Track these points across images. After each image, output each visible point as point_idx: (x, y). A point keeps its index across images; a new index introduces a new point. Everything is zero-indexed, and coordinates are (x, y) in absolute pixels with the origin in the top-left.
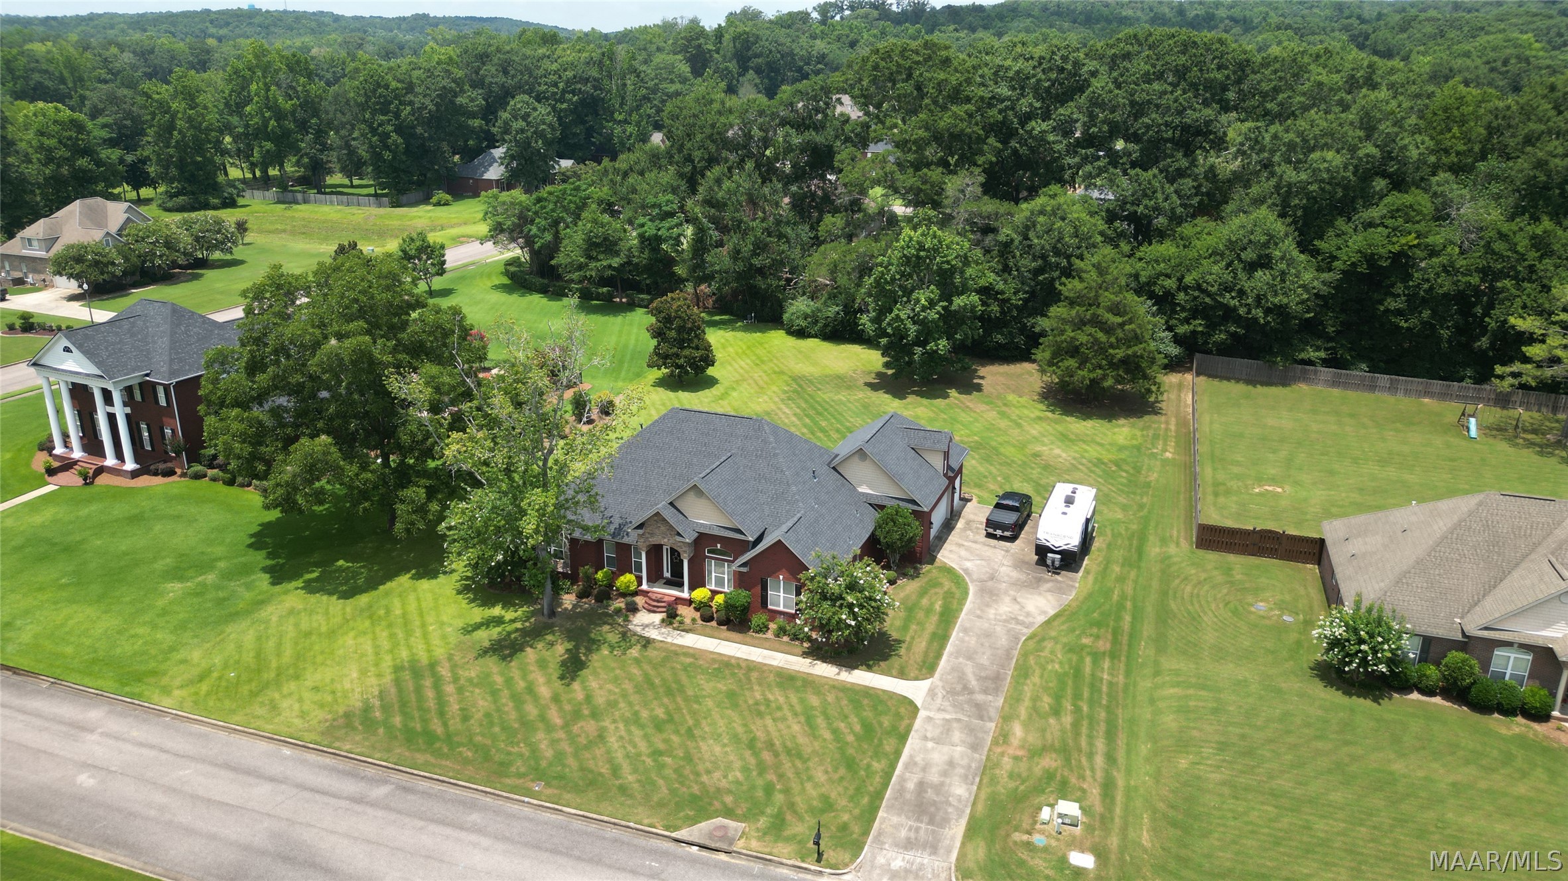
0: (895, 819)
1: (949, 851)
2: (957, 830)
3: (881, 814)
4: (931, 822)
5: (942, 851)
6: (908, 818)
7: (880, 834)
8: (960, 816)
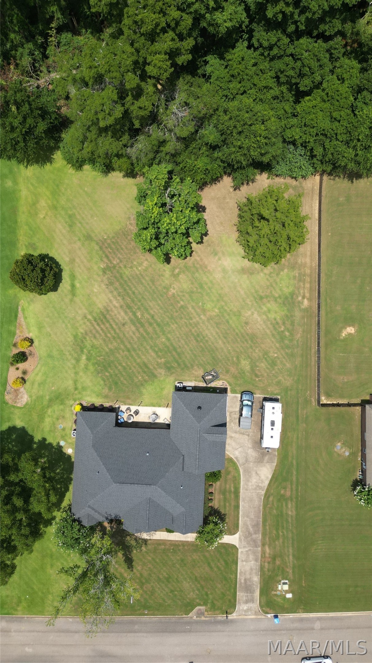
0: (242, 594)
1: (257, 601)
2: (257, 594)
3: (238, 593)
4: (250, 593)
5: (255, 601)
6: (245, 593)
7: (239, 600)
8: (257, 588)
